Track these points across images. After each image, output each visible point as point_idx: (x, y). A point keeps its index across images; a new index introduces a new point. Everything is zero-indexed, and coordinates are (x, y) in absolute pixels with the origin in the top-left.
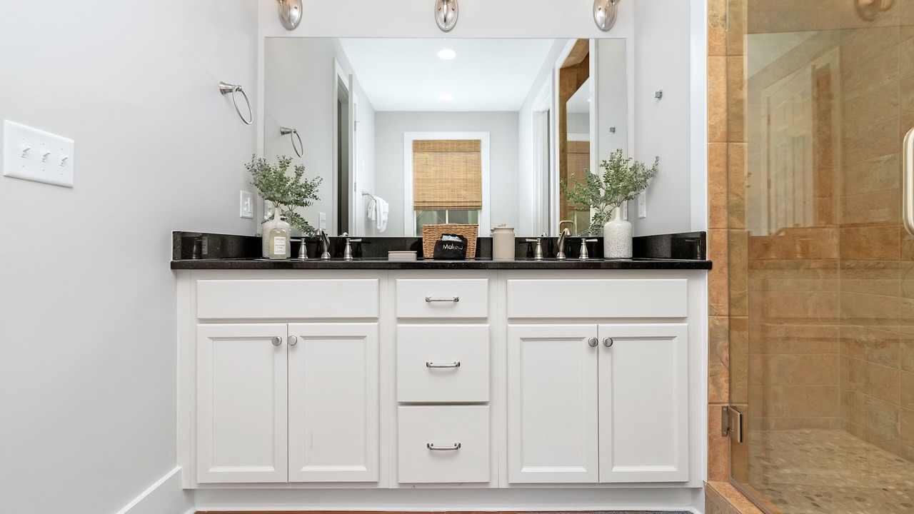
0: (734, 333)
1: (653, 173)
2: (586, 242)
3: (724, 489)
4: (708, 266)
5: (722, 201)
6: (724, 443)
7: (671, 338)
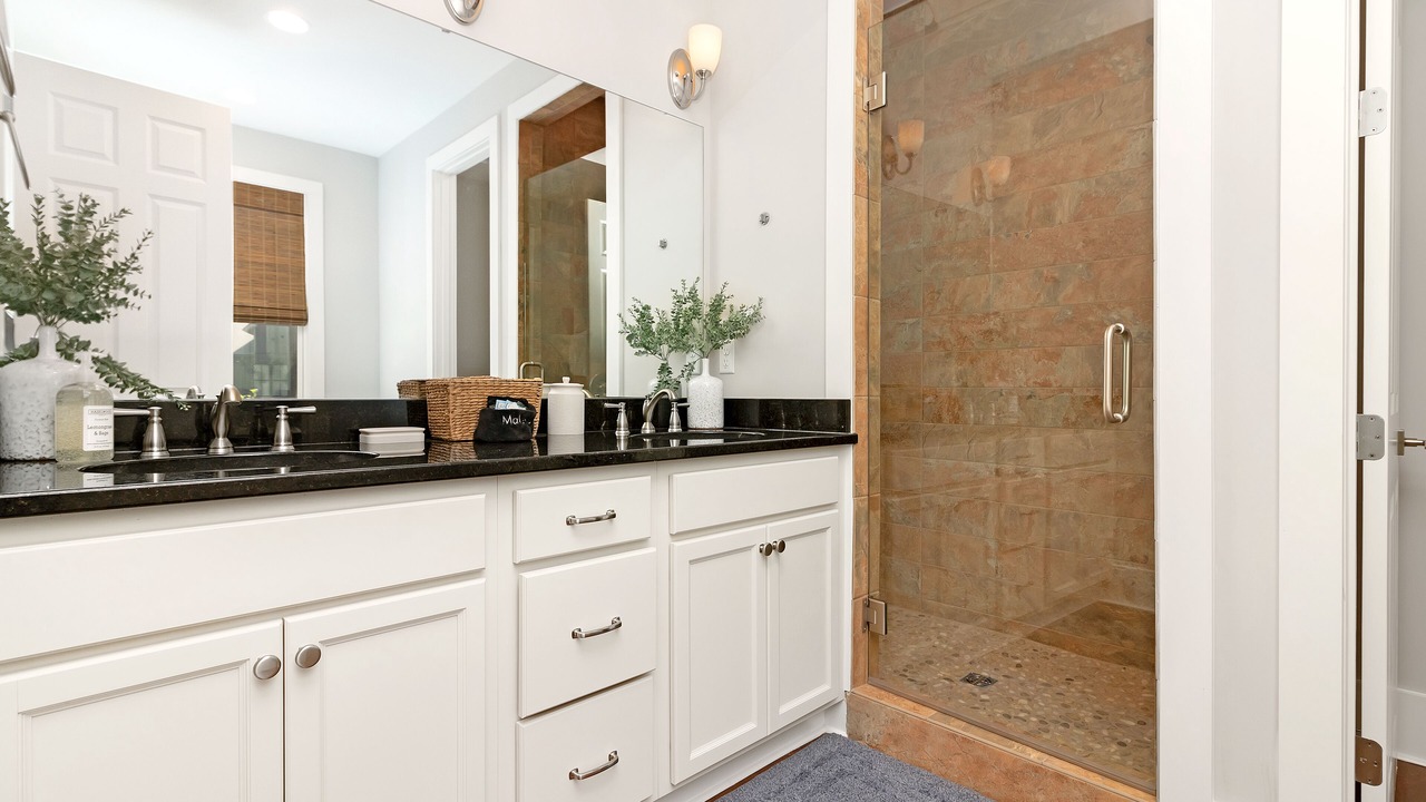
0: (872, 513)
1: (755, 318)
2: (678, 408)
3: (867, 691)
4: (853, 440)
5: (864, 366)
6: (864, 638)
7: (824, 530)
